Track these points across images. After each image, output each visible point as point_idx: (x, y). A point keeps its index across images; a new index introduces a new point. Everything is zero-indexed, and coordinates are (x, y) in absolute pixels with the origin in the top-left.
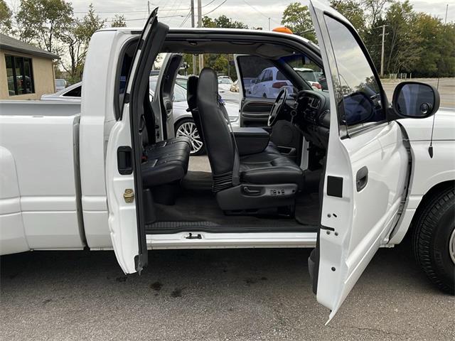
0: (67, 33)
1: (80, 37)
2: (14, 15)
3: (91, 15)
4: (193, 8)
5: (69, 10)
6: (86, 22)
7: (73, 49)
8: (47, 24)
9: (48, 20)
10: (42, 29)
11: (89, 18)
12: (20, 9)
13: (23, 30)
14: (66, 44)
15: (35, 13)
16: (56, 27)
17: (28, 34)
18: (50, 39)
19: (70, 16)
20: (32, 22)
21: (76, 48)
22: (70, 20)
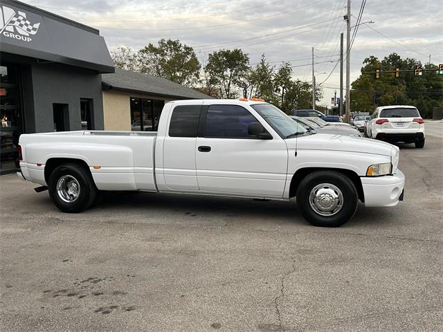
0: (242, 79)
1: (252, 83)
2: (202, 67)
3: (263, 63)
4: (342, 54)
5: (246, 60)
6: (258, 70)
7: (246, 92)
8: (228, 72)
9: (229, 70)
10: (223, 77)
11: (261, 65)
12: (208, 62)
13: (209, 78)
14: (241, 88)
15: (219, 64)
16: (234, 75)
17: (213, 81)
18: (229, 85)
19: (246, 65)
20: (217, 72)
21: (249, 92)
22: (246, 68)
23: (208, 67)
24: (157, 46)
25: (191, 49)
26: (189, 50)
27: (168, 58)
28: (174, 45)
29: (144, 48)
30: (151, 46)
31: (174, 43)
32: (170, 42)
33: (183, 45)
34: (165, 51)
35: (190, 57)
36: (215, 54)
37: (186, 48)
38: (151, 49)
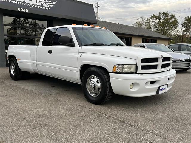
12: (184, 22)
23: (184, 24)
24: (157, 15)
25: (174, 16)
26: (173, 16)
27: (162, 21)
28: (166, 14)
29: (150, 17)
30: (154, 15)
31: (166, 13)
32: (163, 13)
33: (170, 14)
34: (161, 18)
35: (173, 19)
36: (188, 17)
37: (172, 15)
38: (154, 17)
